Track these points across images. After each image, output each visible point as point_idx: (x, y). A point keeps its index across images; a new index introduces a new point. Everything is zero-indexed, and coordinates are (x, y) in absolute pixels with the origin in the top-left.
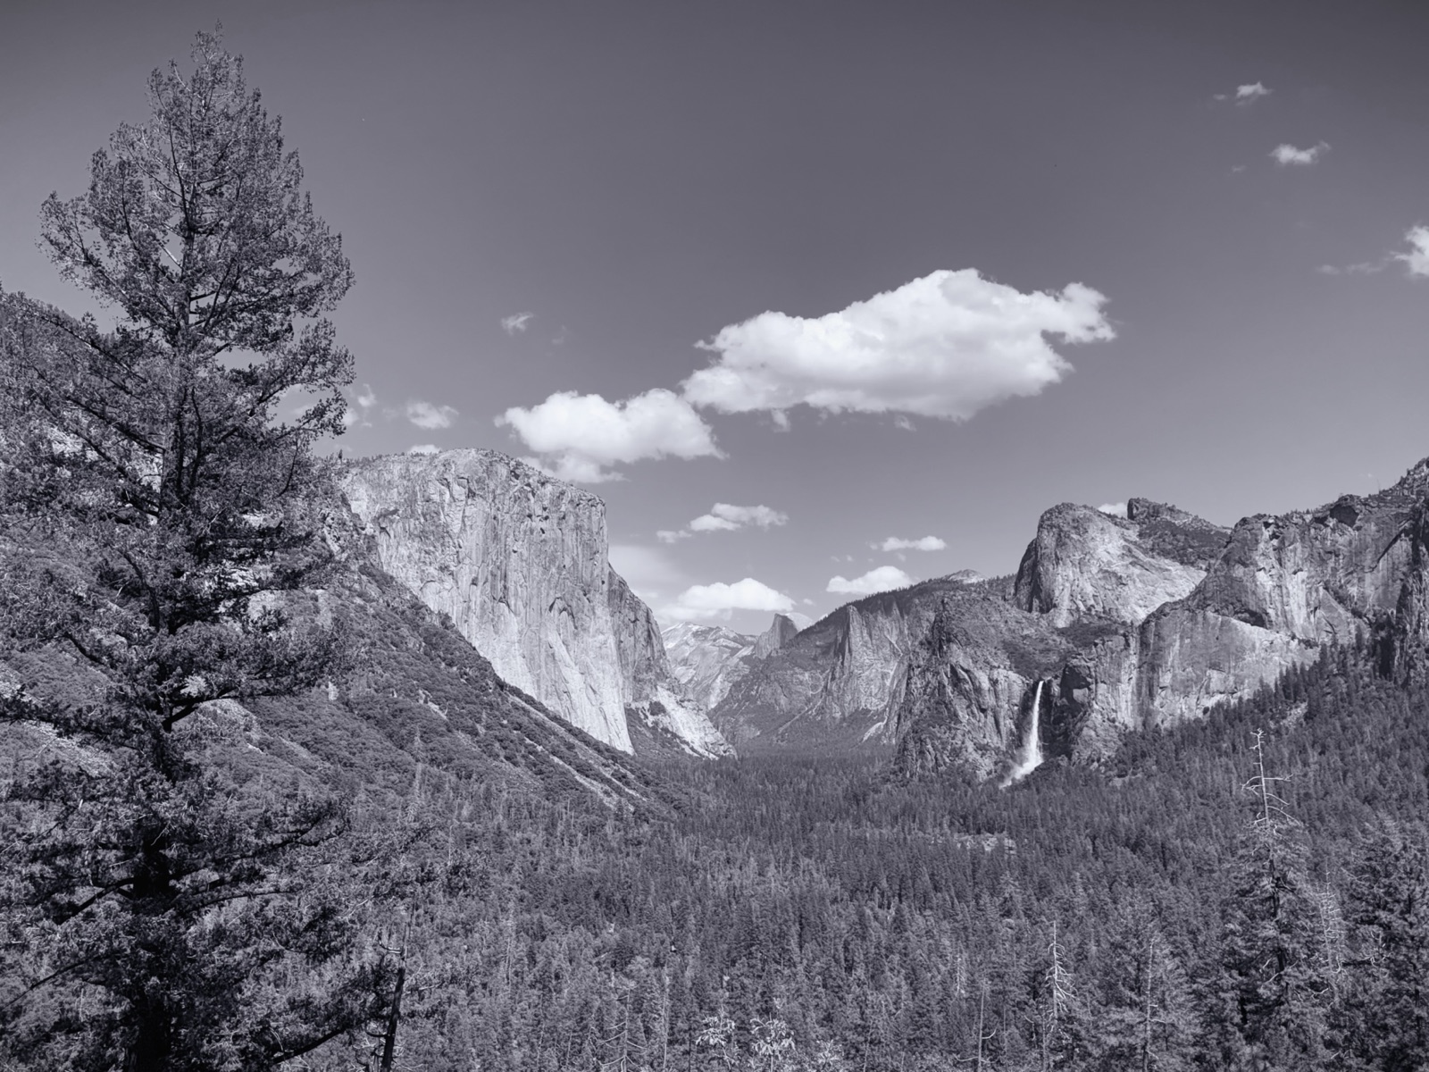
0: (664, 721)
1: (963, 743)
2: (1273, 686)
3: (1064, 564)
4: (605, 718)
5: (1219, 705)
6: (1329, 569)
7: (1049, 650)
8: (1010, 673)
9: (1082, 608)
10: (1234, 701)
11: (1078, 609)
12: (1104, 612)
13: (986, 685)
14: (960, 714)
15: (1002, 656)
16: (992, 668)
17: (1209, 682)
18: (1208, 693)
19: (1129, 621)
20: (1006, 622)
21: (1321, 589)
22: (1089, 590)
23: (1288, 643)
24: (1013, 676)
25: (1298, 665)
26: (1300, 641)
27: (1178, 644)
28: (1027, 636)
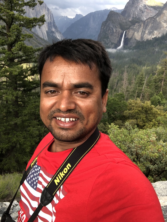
0: (54, 35)
1: (109, 42)
3: (133, 7)
4: (43, 34)
5: (155, 37)
7: (127, 25)
9: (135, 17)
10: (158, 37)
11: (134, 17)
12: (138, 18)
13: (115, 31)
14: (109, 36)
15: (119, 26)
16: (117, 28)
17: (154, 33)
18: (153, 35)
19: (143, 20)
20: (120, 19)
22: (137, 13)
24: (120, 30)
27: (150, 25)
28: (124, 22)
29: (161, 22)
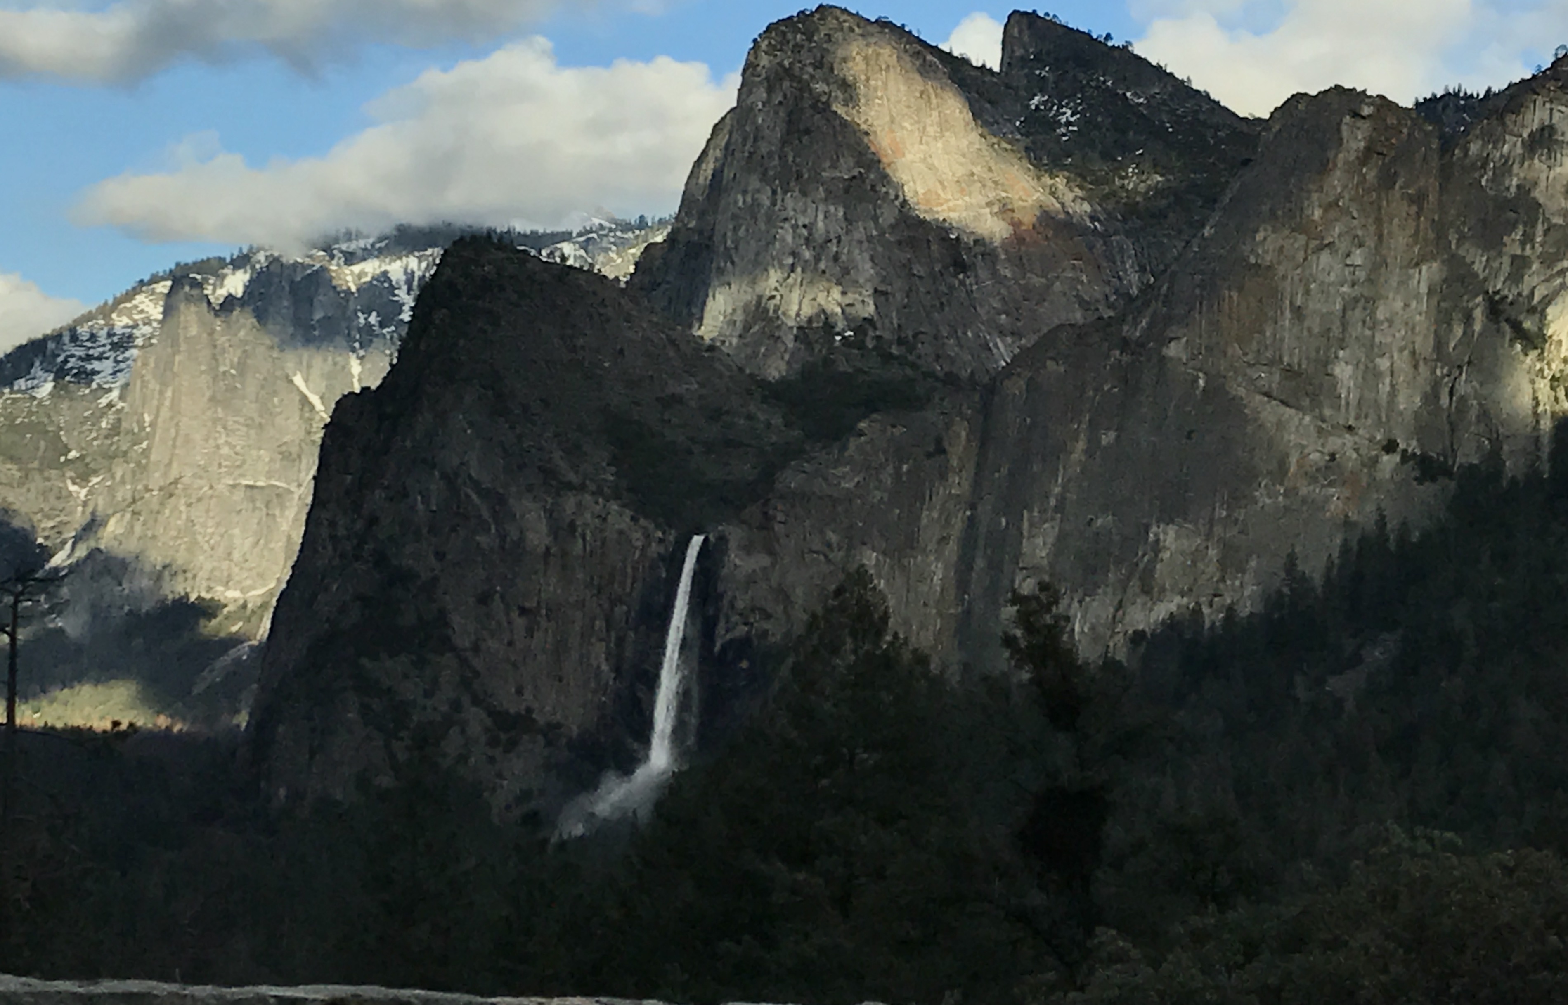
1: (456, 706)
2: (1318, 579)
3: (804, 194)
5: (1172, 624)
6: (1506, 260)
7: (731, 445)
8: (614, 507)
9: (840, 322)
10: (1212, 616)
11: (827, 326)
12: (901, 342)
14: (456, 620)
16: (570, 486)
17: (1154, 561)
19: (965, 374)
20: (621, 351)
21: (1478, 313)
23: (1375, 461)
24: (619, 515)
25: (1392, 524)
26: (1406, 457)
27: (1081, 445)
28: (677, 400)
29: (1242, 392)
